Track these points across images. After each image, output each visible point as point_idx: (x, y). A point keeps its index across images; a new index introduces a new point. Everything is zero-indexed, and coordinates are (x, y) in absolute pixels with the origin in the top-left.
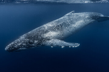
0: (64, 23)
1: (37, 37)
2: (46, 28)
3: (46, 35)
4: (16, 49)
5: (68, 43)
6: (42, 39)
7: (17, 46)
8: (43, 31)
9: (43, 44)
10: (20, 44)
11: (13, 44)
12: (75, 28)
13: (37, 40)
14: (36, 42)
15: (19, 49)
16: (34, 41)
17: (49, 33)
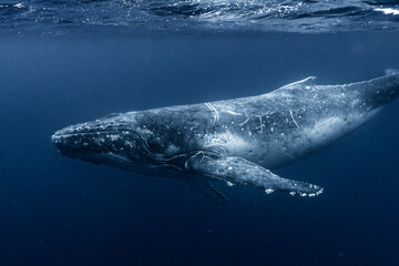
0: (277, 115)
1: (182, 135)
2: (216, 116)
3: (213, 141)
4: (95, 148)
5: (284, 181)
6: (196, 148)
7: (103, 140)
8: (206, 122)
9: (196, 166)
10: (114, 137)
11: (92, 131)
12: (310, 140)
13: (177, 144)
14: (172, 148)
15: (107, 152)
16: (167, 146)
17: (224, 136)
